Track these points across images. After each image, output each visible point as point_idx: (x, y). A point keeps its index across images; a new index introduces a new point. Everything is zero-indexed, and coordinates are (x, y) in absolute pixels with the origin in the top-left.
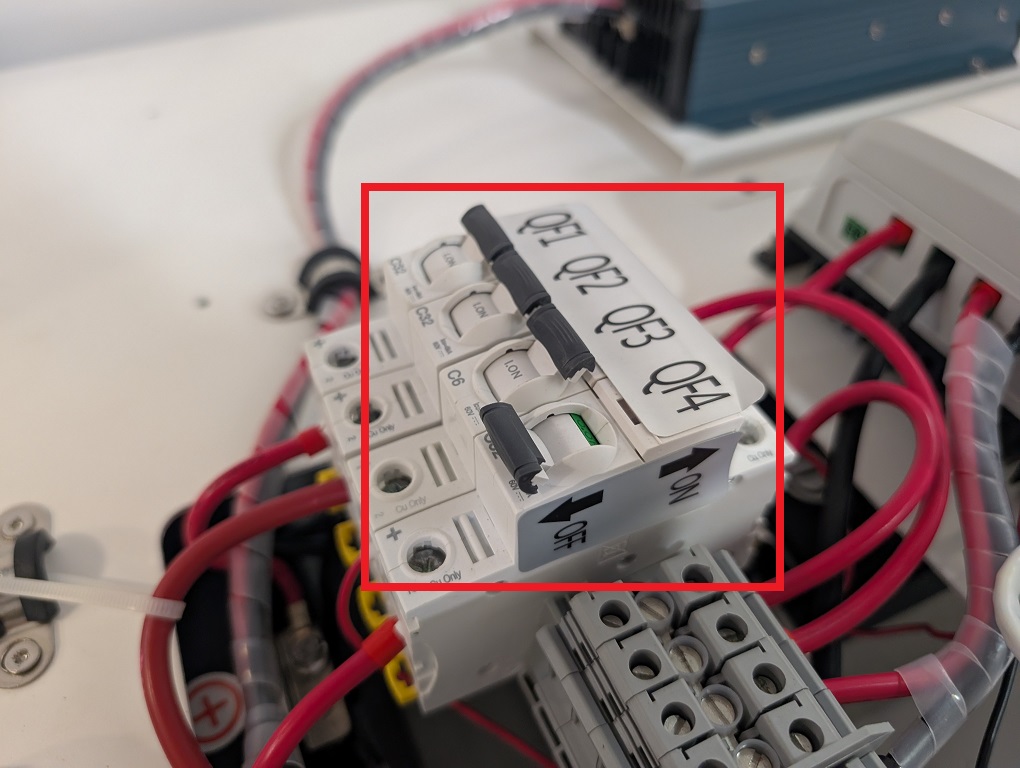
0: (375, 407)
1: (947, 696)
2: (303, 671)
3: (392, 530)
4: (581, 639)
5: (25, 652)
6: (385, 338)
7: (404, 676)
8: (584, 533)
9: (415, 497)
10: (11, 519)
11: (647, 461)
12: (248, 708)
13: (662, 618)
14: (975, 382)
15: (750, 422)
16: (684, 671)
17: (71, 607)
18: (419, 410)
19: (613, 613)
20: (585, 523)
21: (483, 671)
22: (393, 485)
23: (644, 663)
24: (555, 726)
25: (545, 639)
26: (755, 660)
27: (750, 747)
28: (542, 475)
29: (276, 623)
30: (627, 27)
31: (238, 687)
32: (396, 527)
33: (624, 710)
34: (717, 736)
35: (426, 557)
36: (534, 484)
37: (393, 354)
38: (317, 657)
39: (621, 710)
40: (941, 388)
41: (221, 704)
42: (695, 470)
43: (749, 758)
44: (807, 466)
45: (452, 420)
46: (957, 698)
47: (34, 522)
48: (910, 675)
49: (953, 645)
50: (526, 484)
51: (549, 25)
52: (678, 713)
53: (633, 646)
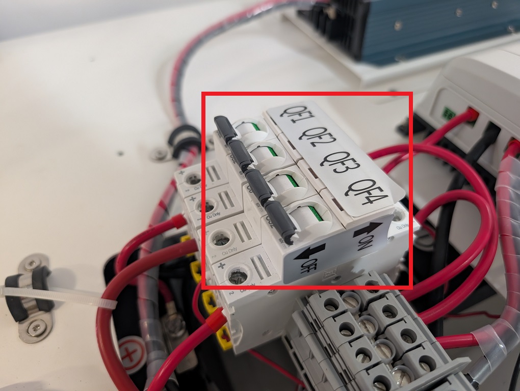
0: (210, 204)
1: (497, 345)
2: (173, 335)
3: (221, 264)
4: (314, 317)
5: (39, 326)
6: (214, 169)
7: (226, 336)
8: (316, 265)
9: (231, 248)
10: (30, 261)
11: (347, 229)
12: (148, 353)
13: (355, 307)
14: (511, 190)
15: (398, 210)
16: (366, 333)
17: (61, 303)
18: (232, 205)
19: (331, 304)
20: (316, 260)
21: (265, 334)
22: (220, 242)
23: (346, 328)
24: (301, 361)
25: (296, 317)
26: (401, 327)
27: (399, 369)
28: (296, 236)
29: (161, 312)
30: (331, 12)
31: (143, 343)
32: (223, 262)
33: (337, 352)
34: (383, 364)
35: (238, 277)
36: (291, 240)
37: (218, 178)
38: (181, 329)
39: (335, 352)
40: (493, 193)
41: (135, 351)
42: (371, 234)
43: (399, 375)
44: (425, 233)
45: (249, 210)
46: (502, 346)
47: (41, 263)
48: (478, 335)
49: (500, 320)
50: (288, 241)
51: (291, 12)
52: (363, 353)
53: (341, 320)
